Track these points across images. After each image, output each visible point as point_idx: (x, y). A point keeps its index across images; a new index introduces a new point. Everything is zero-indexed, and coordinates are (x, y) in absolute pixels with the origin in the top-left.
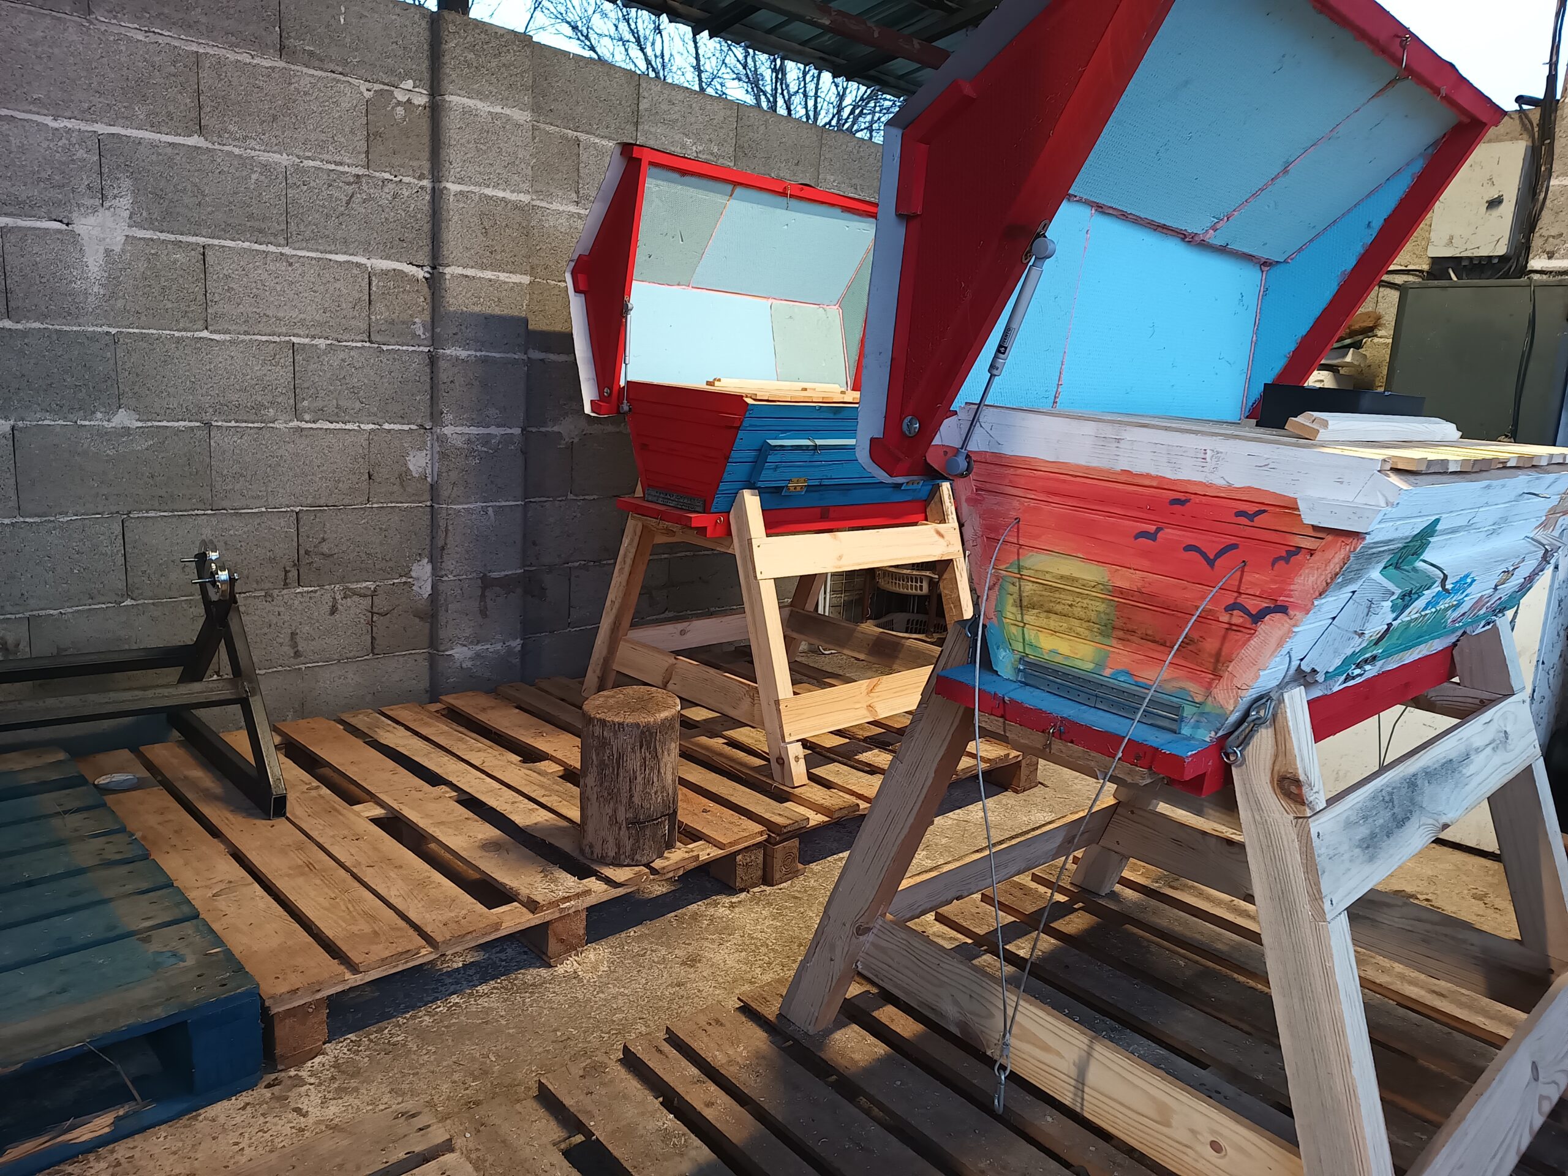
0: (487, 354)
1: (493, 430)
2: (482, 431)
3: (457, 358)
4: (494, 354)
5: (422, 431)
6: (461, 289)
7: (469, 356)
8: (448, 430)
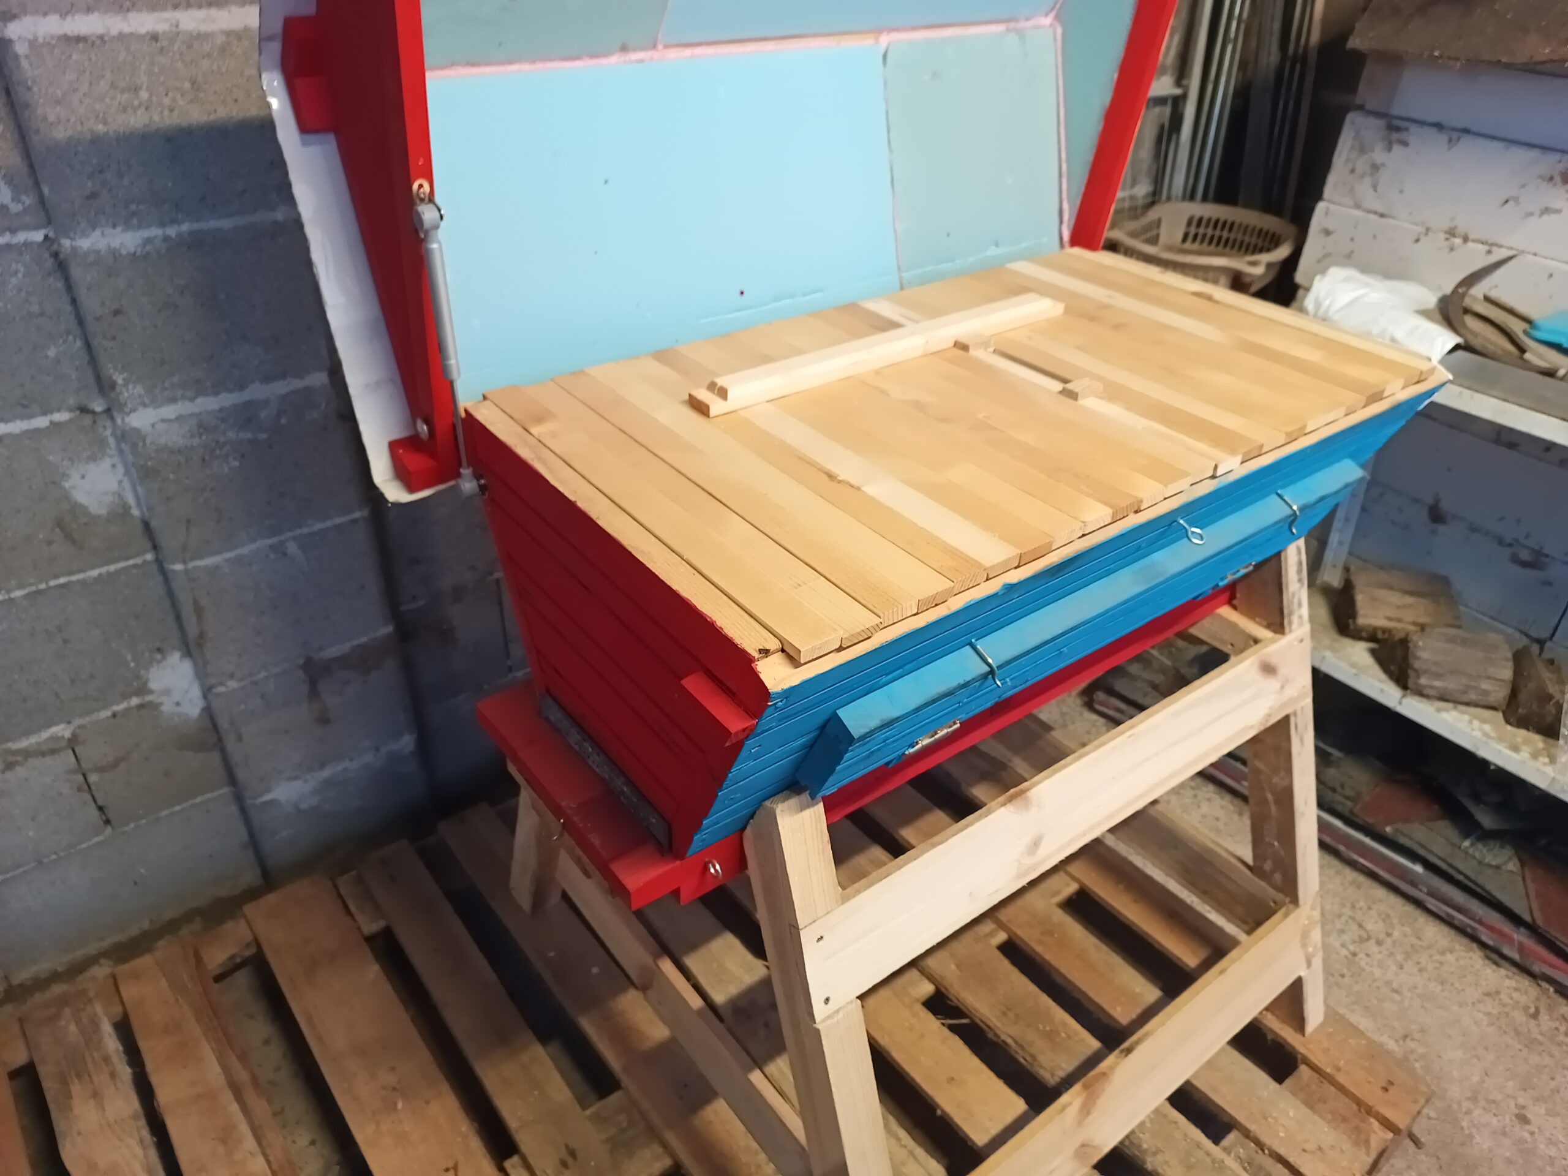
0: (196, 226)
1: (257, 391)
2: (227, 400)
3: (115, 254)
4: (213, 224)
5: (87, 420)
6: (70, 76)
7: (148, 241)
8: (141, 419)
